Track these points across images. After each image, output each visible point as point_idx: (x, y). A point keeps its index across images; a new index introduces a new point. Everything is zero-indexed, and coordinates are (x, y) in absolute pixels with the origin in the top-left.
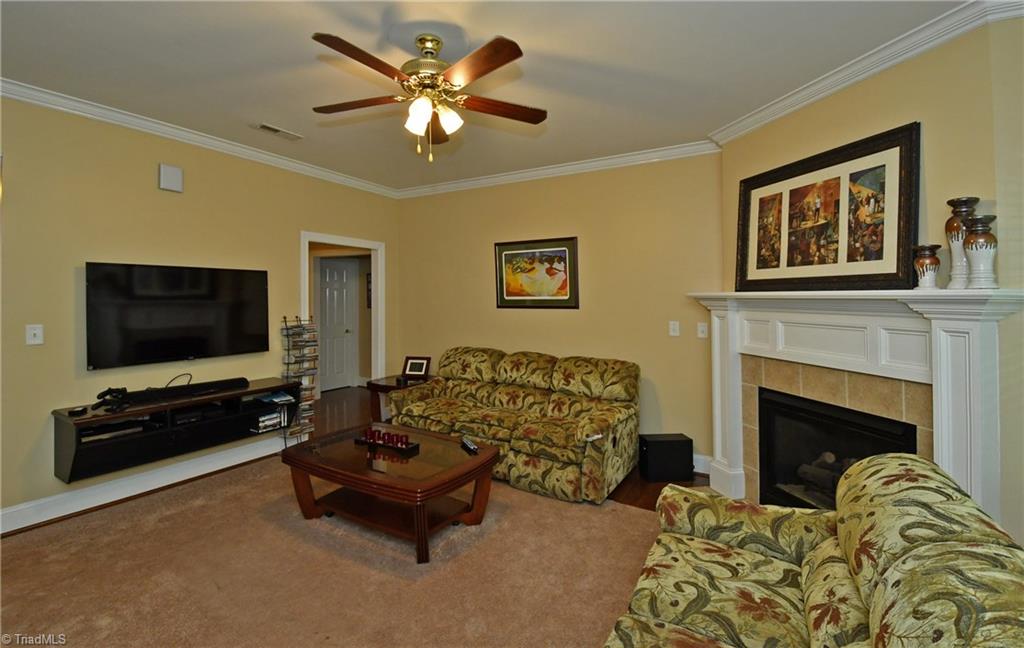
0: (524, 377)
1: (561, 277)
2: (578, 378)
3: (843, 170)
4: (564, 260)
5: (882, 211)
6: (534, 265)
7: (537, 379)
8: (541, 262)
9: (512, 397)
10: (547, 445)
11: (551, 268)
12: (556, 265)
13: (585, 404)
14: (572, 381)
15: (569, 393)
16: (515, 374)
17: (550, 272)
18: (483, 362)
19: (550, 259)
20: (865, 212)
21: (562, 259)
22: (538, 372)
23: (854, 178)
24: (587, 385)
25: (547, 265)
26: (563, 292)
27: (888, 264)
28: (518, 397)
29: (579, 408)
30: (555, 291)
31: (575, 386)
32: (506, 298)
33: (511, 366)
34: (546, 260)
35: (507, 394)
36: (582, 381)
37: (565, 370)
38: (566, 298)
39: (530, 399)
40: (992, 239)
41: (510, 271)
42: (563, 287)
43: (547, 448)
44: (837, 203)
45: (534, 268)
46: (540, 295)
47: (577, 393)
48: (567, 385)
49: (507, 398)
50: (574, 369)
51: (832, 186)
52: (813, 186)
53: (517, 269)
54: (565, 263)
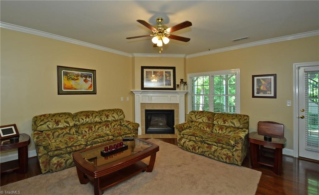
0: (92, 120)
1: (90, 83)
2: (110, 116)
3: (164, 70)
4: (91, 77)
5: (170, 78)
6: (78, 78)
7: (97, 119)
8: (82, 77)
9: (90, 128)
10: (125, 135)
11: (86, 80)
12: (88, 79)
13: (115, 123)
14: (109, 117)
15: (109, 121)
16: (88, 120)
17: (86, 81)
18: (67, 118)
19: (86, 77)
20: (168, 78)
21: (90, 77)
22: (97, 117)
23: (166, 72)
24: (114, 117)
25: (84, 78)
26: (91, 88)
27: (172, 87)
28: (92, 127)
29: (114, 125)
30: (87, 88)
31: (110, 119)
32: (64, 90)
33: (85, 117)
34: (84, 77)
35: (87, 128)
36: (112, 116)
37: (105, 114)
38: (92, 90)
39: (97, 127)
40: (186, 85)
41: (66, 79)
42: (91, 87)
43: (126, 135)
44: (163, 75)
45: (78, 79)
46: (81, 90)
47: (111, 120)
48: (107, 119)
49: (88, 129)
50: (108, 114)
51: (162, 73)
52: (158, 72)
53: (70, 78)
54: (92, 78)
